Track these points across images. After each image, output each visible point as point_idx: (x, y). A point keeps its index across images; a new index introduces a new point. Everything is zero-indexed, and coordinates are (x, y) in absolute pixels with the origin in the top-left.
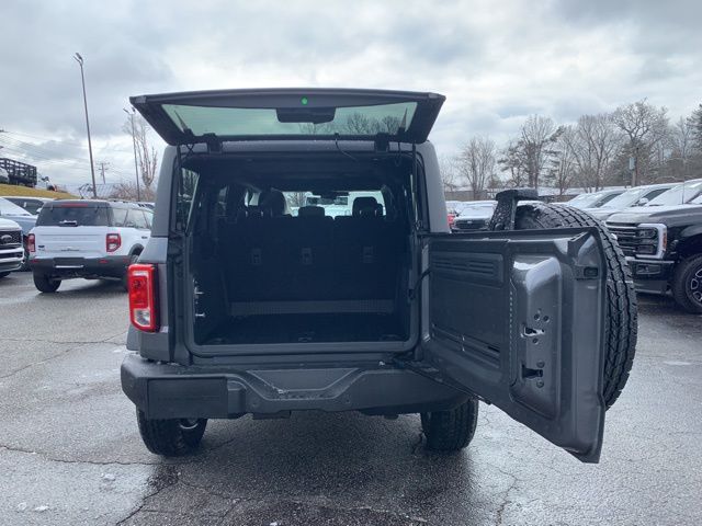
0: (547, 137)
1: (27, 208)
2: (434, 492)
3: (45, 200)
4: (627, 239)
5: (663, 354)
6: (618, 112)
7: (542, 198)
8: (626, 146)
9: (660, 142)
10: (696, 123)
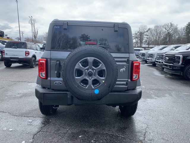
0: (146, 31)
1: (2, 43)
2: (125, 128)
3: (7, 41)
4: (171, 59)
5: (182, 91)
6: (165, 25)
7: (143, 47)
8: (166, 34)
9: (175, 34)
10: (185, 29)
